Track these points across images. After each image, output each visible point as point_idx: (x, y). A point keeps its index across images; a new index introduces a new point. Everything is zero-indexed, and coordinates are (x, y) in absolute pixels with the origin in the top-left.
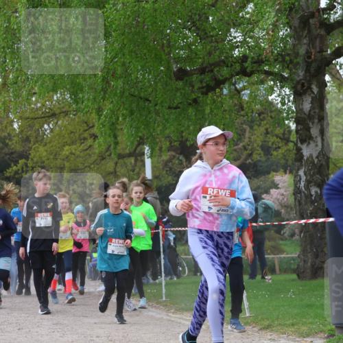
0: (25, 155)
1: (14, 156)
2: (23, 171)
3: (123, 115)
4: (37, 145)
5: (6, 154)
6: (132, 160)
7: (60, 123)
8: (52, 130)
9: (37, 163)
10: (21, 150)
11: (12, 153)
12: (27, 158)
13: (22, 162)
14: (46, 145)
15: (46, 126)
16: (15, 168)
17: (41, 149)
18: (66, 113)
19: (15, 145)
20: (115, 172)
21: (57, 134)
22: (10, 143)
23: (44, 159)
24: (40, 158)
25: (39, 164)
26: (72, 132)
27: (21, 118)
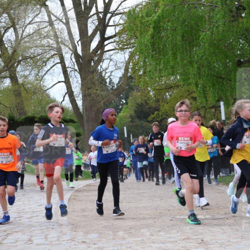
0: (157, 109)
1: (151, 109)
2: (157, 118)
3: (209, 86)
4: (163, 103)
5: (148, 109)
6: (213, 110)
7: (174, 92)
8: (170, 96)
9: (164, 113)
10: (155, 106)
11: (150, 108)
12: (158, 110)
13: (156, 113)
14: (167, 103)
15: (167, 94)
16: (152, 116)
17: (166, 105)
18: (178, 86)
19: (152, 104)
20: (205, 117)
21: (174, 98)
22: (149, 102)
23: (168, 111)
24: (165, 110)
25: (165, 114)
26: (181, 96)
27: (154, 90)
